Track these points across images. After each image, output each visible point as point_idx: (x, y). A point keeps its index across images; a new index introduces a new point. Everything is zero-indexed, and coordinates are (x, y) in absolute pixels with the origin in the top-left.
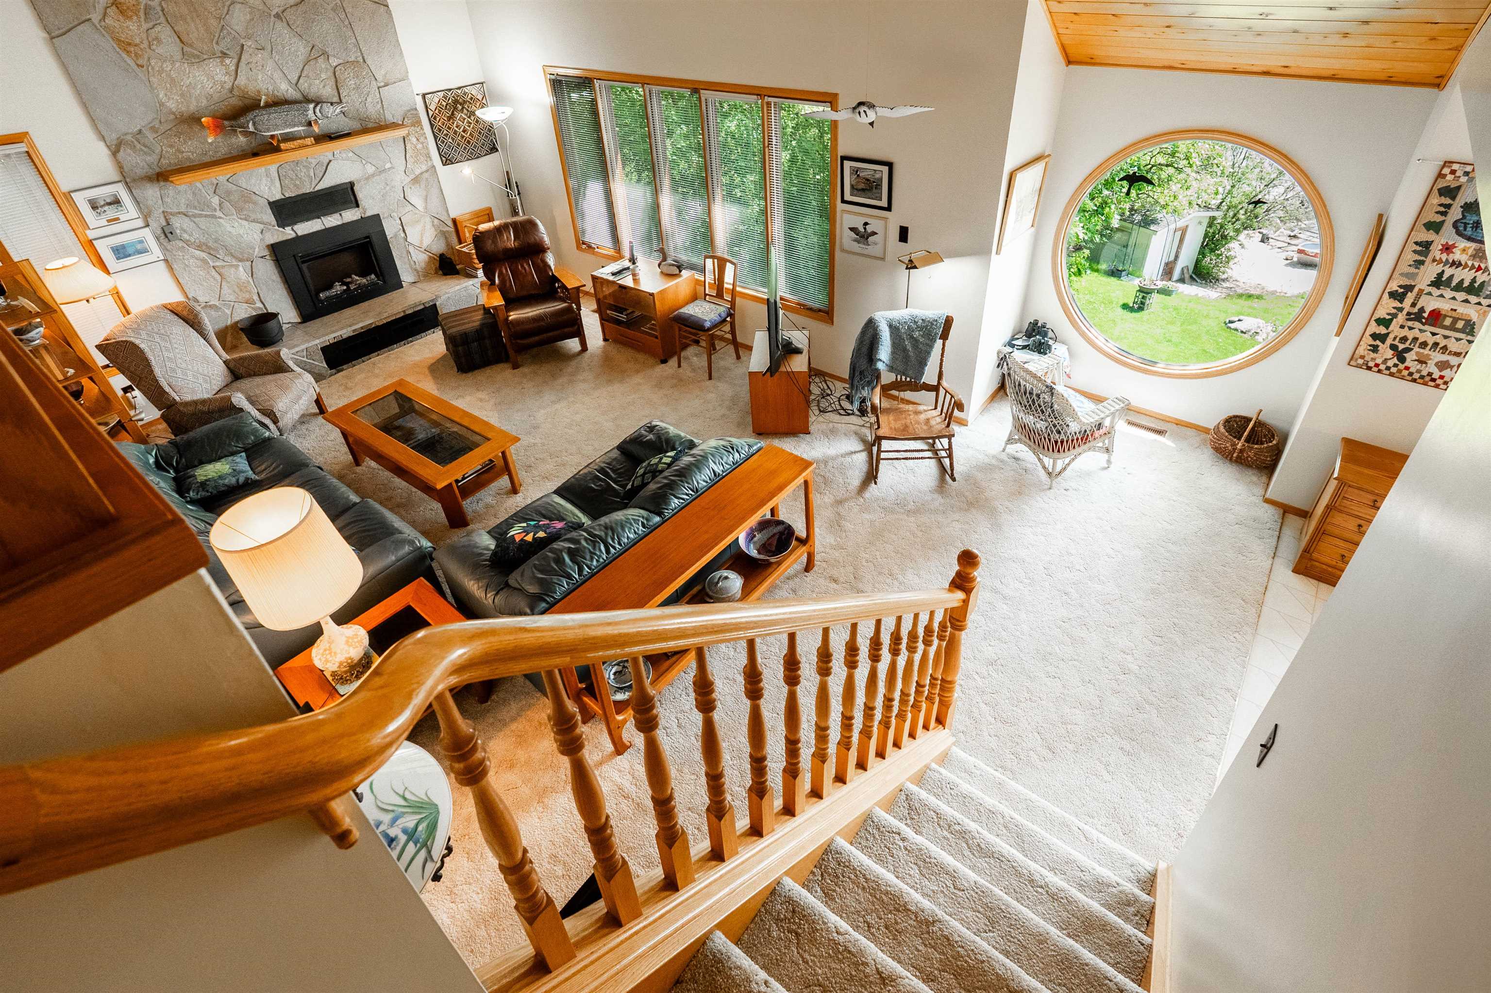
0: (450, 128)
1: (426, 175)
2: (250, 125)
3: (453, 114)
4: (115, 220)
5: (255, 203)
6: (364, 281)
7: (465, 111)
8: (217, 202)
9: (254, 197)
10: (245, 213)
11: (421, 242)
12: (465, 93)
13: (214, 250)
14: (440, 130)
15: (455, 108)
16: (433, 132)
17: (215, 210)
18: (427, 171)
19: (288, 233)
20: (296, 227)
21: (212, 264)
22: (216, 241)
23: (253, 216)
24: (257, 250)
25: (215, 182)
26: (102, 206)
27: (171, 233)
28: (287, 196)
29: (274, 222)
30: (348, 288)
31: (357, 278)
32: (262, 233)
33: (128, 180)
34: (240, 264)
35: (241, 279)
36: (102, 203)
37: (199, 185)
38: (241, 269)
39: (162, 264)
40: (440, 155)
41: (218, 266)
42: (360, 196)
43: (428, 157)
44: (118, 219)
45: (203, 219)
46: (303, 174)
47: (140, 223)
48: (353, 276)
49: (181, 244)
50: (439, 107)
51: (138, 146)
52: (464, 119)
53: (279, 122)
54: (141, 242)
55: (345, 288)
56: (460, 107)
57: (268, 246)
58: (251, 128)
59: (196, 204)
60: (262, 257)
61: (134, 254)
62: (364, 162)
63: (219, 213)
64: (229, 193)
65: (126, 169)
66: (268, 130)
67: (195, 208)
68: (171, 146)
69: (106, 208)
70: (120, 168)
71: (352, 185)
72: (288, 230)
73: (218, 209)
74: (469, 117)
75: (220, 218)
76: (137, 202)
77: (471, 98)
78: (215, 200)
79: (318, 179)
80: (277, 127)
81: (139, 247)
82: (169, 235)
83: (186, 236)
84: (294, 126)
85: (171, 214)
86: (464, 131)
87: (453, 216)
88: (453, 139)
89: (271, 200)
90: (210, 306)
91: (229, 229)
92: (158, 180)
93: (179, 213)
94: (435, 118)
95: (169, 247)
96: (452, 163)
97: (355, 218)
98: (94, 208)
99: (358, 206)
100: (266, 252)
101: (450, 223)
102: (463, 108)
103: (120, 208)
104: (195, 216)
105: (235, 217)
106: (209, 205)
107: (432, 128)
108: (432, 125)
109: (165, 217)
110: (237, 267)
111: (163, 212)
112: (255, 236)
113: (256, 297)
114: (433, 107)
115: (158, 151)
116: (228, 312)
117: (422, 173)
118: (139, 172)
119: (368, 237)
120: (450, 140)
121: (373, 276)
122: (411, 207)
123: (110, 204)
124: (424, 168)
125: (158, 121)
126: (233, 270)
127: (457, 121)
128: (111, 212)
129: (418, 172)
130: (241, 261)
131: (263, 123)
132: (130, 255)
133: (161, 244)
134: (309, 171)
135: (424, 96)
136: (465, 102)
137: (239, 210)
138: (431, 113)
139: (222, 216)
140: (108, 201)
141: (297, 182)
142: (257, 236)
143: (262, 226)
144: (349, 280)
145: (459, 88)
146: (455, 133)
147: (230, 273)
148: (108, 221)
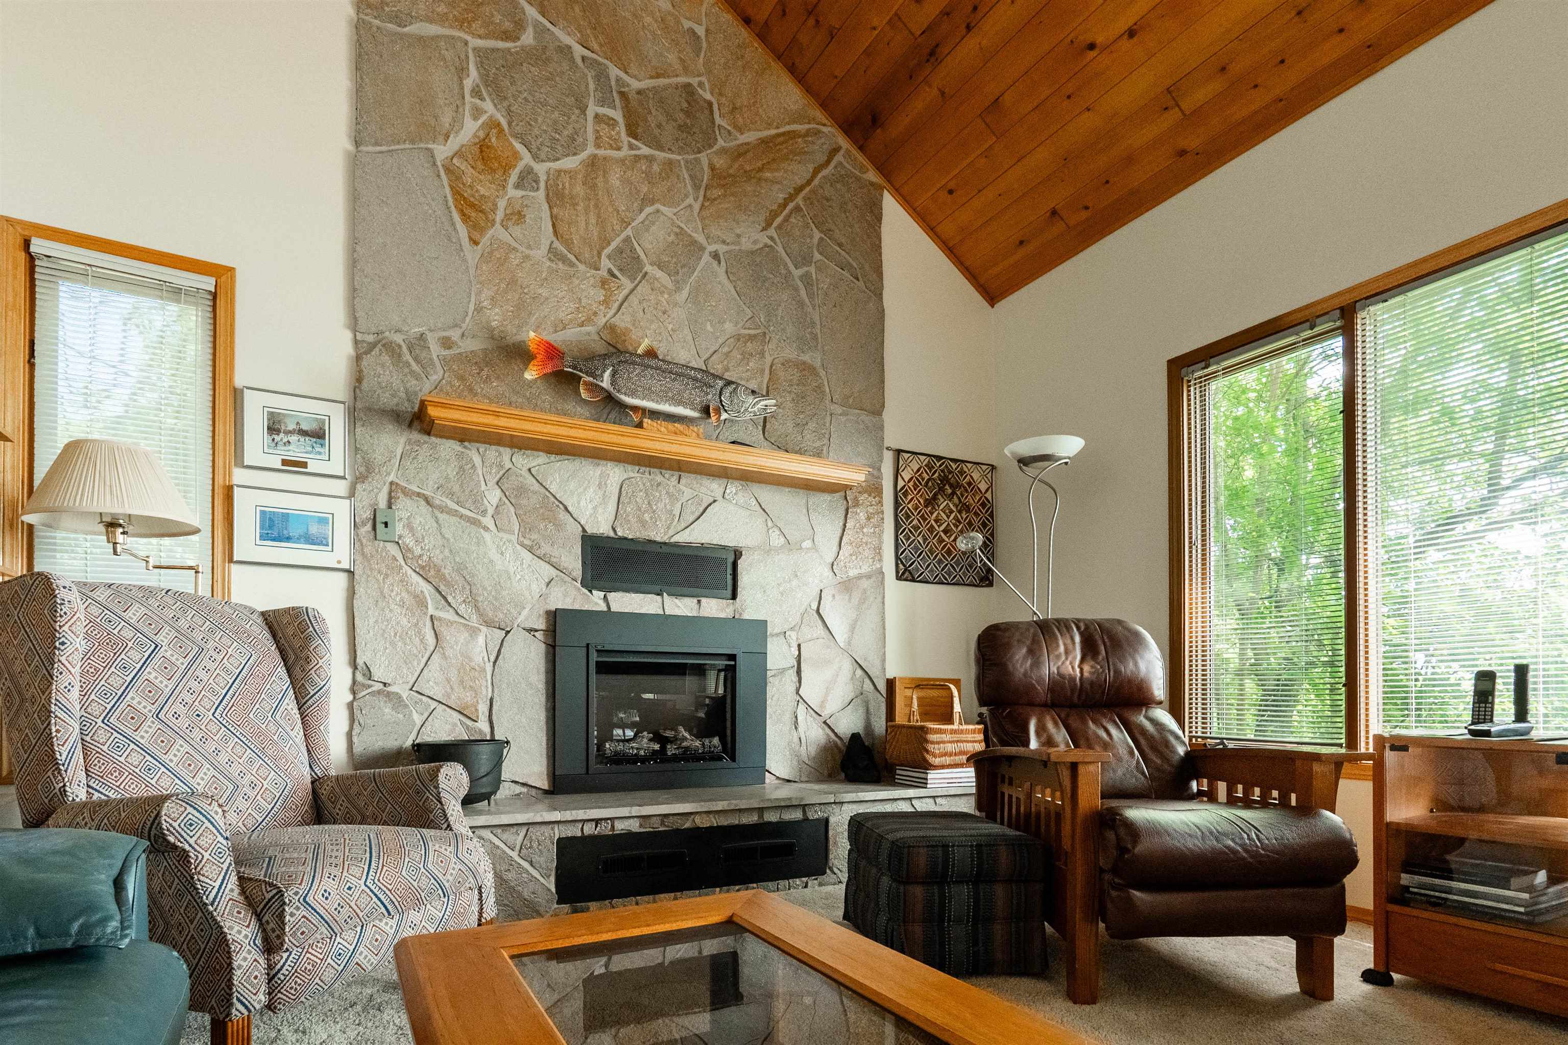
0: (925, 519)
1: (865, 583)
2: (607, 375)
3: (935, 498)
4: (294, 465)
5: (559, 526)
6: (697, 743)
7: (956, 499)
8: (495, 502)
9: (562, 515)
10: (534, 536)
11: (823, 704)
12: (962, 472)
13: (448, 584)
14: (908, 517)
15: (942, 490)
16: (896, 515)
17: (484, 513)
18: (869, 576)
19: (595, 601)
20: (612, 596)
21: (431, 611)
22: (460, 569)
23: (546, 549)
24: (525, 613)
25: (508, 465)
26: (290, 432)
27: (386, 524)
28: (620, 534)
29: (578, 573)
30: (663, 748)
31: (687, 735)
32: (548, 584)
33: (359, 405)
34: (484, 629)
35: (471, 660)
36: (291, 427)
37: (477, 460)
38: (481, 640)
39: (341, 580)
40: (897, 558)
41: (440, 619)
42: (744, 580)
43: (878, 551)
44: (304, 465)
45: (454, 520)
46: (661, 505)
47: (341, 487)
48: (681, 729)
49: (393, 550)
50: (916, 481)
51: (407, 357)
52: (951, 512)
53: (657, 387)
54: (323, 521)
55: (657, 747)
56: (950, 491)
57: (548, 613)
58: (606, 383)
59: (456, 488)
60: (530, 630)
61: (298, 540)
62: (770, 524)
63: (488, 521)
64: (522, 490)
65: (365, 385)
66: (633, 394)
67: (451, 495)
68: (462, 378)
69: (294, 438)
70: (358, 379)
71: (737, 554)
72: (598, 595)
73: (491, 511)
74: (960, 512)
75: (486, 529)
76: (355, 448)
77: (969, 484)
78: (493, 496)
79: (683, 525)
80: (648, 394)
81: (314, 529)
82: (380, 527)
83: (409, 541)
84: (679, 403)
85: (407, 493)
86: (946, 531)
87: (890, 675)
88: (925, 540)
89: (590, 530)
90: (389, 694)
91: (493, 554)
92: (410, 425)
93: (419, 495)
94: (905, 494)
95: (367, 550)
96: (913, 580)
97: (722, 615)
98: (273, 429)
99: (734, 597)
100: (541, 624)
101: (882, 687)
102: (953, 493)
103: (318, 448)
104: (443, 509)
105: (514, 538)
106: (477, 500)
107: (896, 509)
108: (897, 504)
109: (390, 493)
110: (474, 632)
111: (391, 483)
112: (534, 587)
113: (483, 708)
114: (907, 475)
115: (434, 378)
116: (418, 719)
117: (860, 577)
118: (386, 400)
119: (732, 657)
120: (920, 539)
121: (716, 741)
122: (820, 630)
123: (303, 433)
124: (865, 569)
125: (459, 332)
126: (464, 636)
127: (939, 512)
128: (298, 449)
129: (852, 573)
130: (488, 624)
131: (630, 378)
132: (288, 539)
133: (356, 541)
134: (672, 505)
135: (899, 452)
136: (958, 485)
137: (526, 528)
138: (901, 483)
139: (491, 526)
140: (305, 427)
141: (647, 517)
142: (537, 588)
143: (554, 572)
144: (669, 734)
145: (955, 461)
146: (931, 530)
147: (455, 638)
148: (285, 462)
